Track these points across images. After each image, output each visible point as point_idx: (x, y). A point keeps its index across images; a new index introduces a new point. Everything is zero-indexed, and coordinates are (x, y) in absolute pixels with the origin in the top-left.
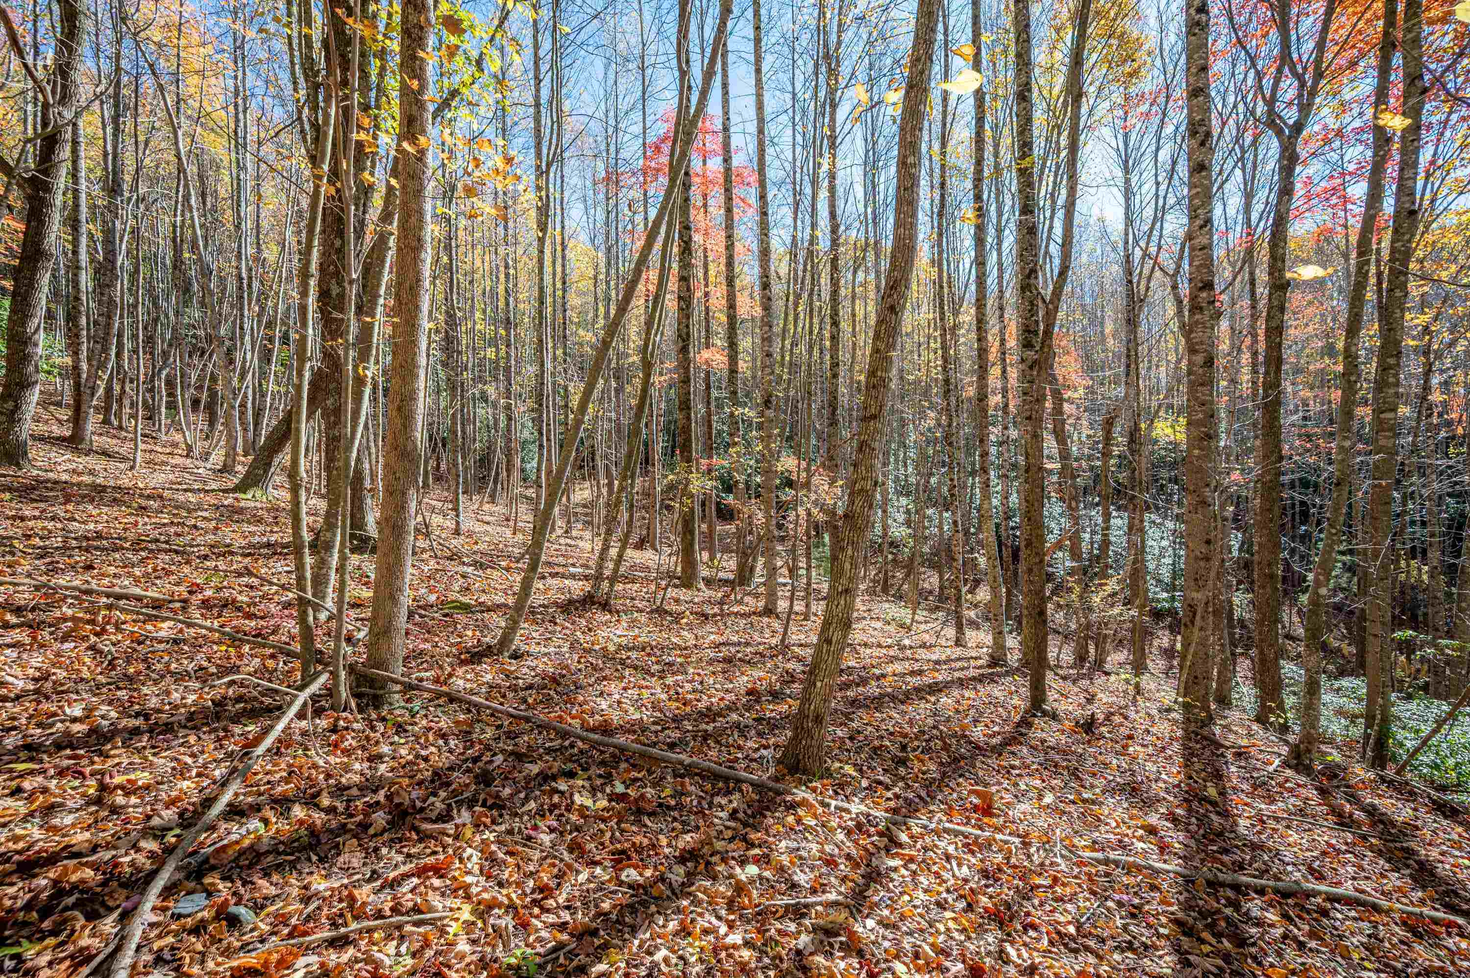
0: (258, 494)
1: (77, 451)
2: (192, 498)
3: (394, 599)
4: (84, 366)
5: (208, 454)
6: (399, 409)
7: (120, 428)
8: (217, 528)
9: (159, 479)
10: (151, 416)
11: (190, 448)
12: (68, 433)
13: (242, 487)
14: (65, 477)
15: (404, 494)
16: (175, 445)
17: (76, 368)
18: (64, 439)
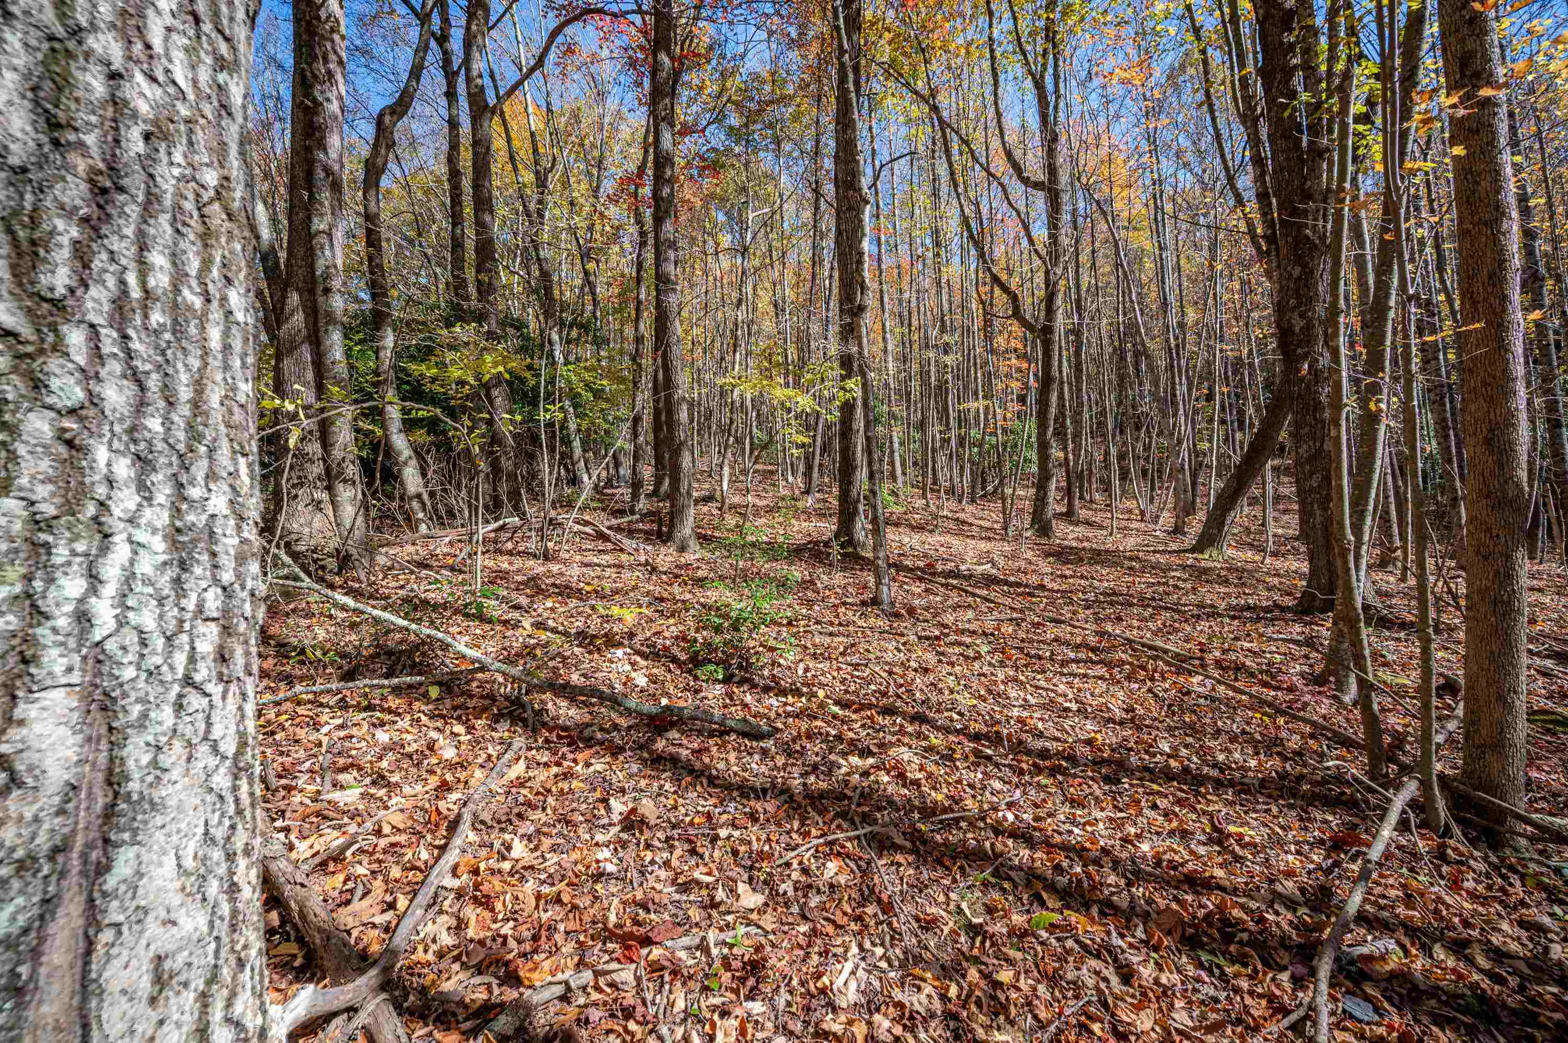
0: (1215, 553)
1: (1071, 523)
2: (1162, 559)
3: (1504, 700)
4: (1071, 457)
5: (1158, 517)
6: (1488, 442)
7: (1091, 501)
8: (1194, 589)
9: (1131, 542)
10: (1107, 489)
11: (1142, 513)
12: (1064, 510)
13: (1198, 548)
14: (1074, 544)
15: (1508, 557)
16: (1130, 511)
17: (1066, 459)
18: (1061, 514)
